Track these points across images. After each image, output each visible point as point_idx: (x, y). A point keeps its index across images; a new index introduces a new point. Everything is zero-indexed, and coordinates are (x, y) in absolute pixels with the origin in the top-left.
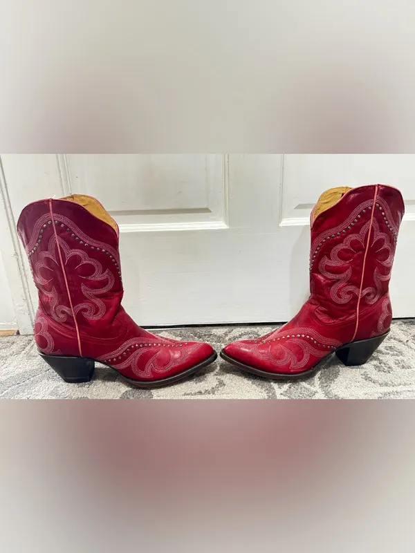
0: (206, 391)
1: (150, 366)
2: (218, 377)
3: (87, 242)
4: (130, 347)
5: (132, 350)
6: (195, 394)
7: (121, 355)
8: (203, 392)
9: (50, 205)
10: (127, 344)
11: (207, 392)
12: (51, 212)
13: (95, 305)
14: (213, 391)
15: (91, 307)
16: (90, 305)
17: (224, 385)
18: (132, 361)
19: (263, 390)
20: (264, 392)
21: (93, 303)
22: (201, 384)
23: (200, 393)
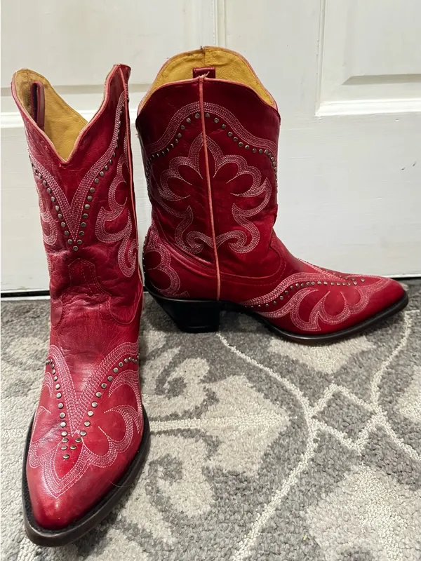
0: (185, 412)
1: (317, 313)
2: (207, 386)
3: (249, 142)
4: (288, 289)
5: (291, 291)
6: (167, 418)
7: (276, 299)
8: (180, 415)
9: (201, 89)
10: (285, 284)
11: (188, 415)
12: (201, 99)
13: (247, 232)
14: (198, 413)
15: (241, 236)
16: (242, 233)
17: (217, 401)
18: (291, 306)
19: (282, 410)
20: (284, 414)
21: (244, 229)
22: (176, 399)
23: (175, 416)
